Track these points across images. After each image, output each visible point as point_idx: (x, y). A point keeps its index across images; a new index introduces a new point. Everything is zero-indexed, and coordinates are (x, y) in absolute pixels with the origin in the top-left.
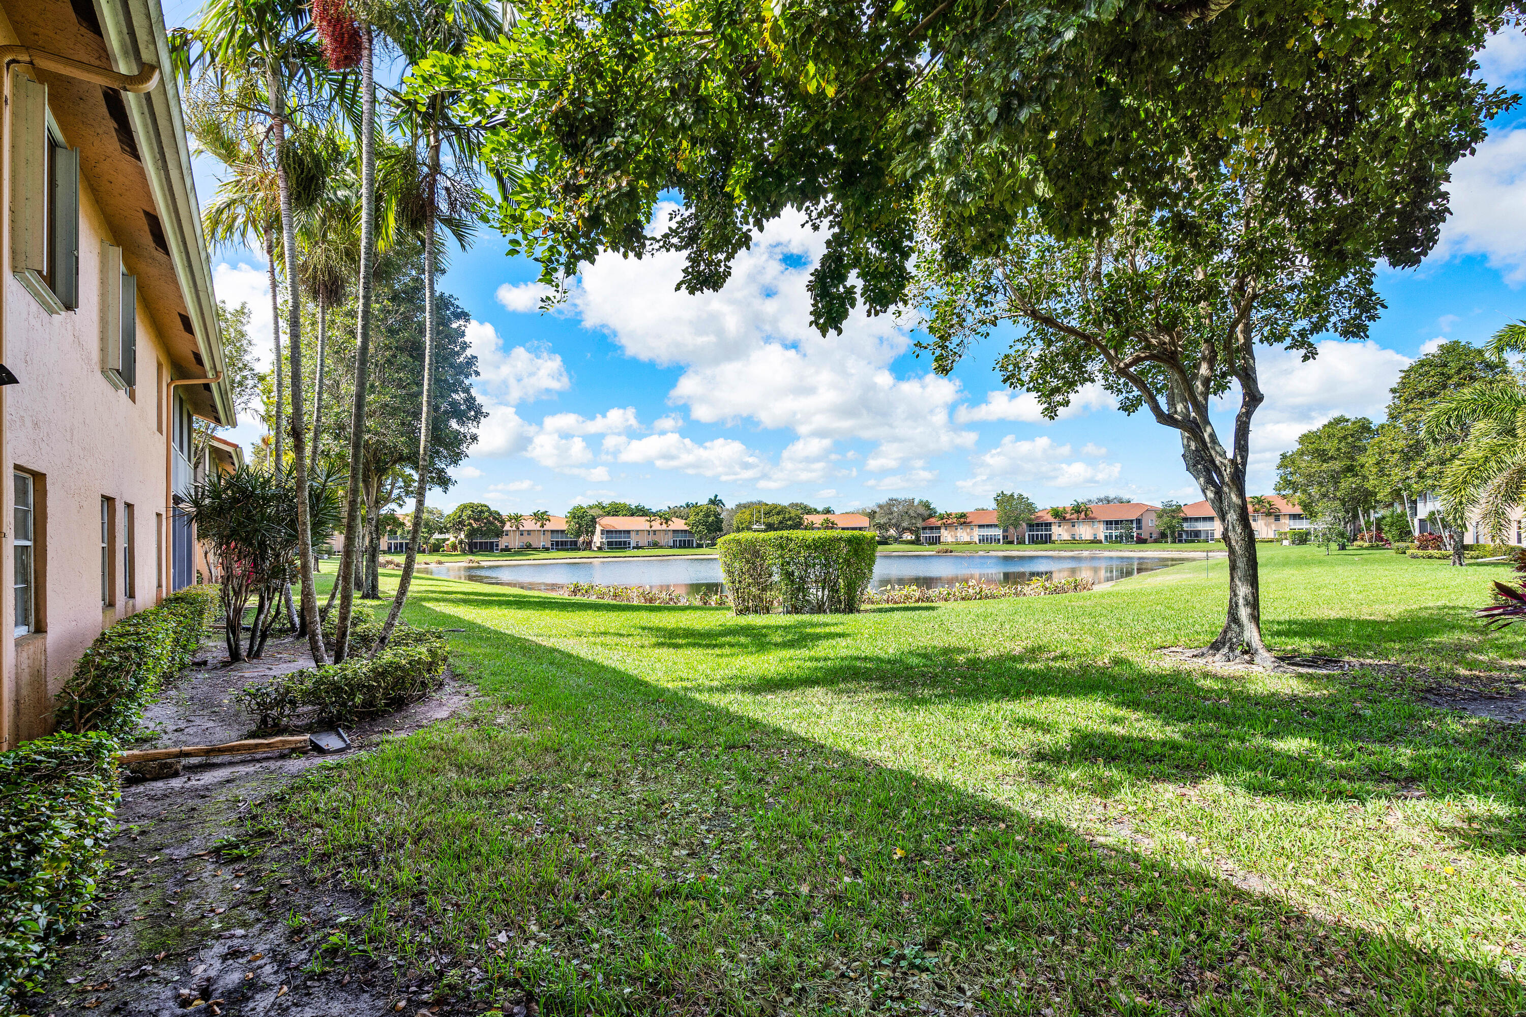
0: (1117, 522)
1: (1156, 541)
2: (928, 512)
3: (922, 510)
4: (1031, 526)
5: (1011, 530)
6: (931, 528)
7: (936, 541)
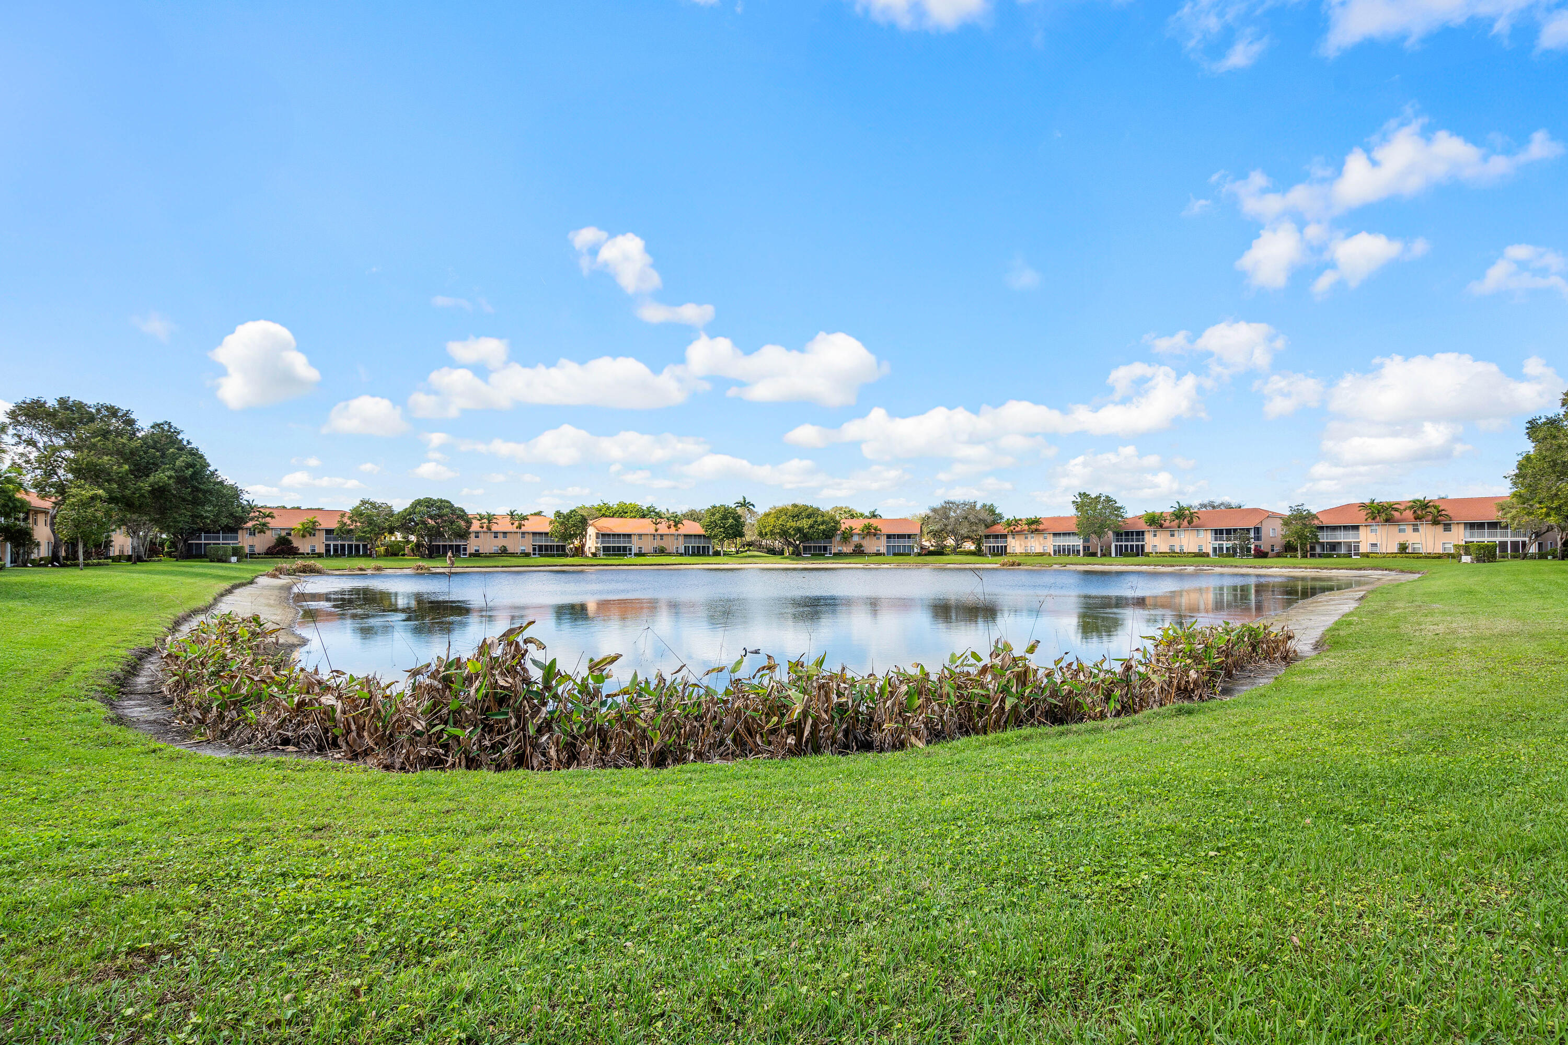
0: (1228, 532)
1: (1278, 555)
2: (990, 518)
3: (984, 515)
4: (1118, 535)
5: (1094, 539)
6: (996, 537)
7: (1002, 552)
